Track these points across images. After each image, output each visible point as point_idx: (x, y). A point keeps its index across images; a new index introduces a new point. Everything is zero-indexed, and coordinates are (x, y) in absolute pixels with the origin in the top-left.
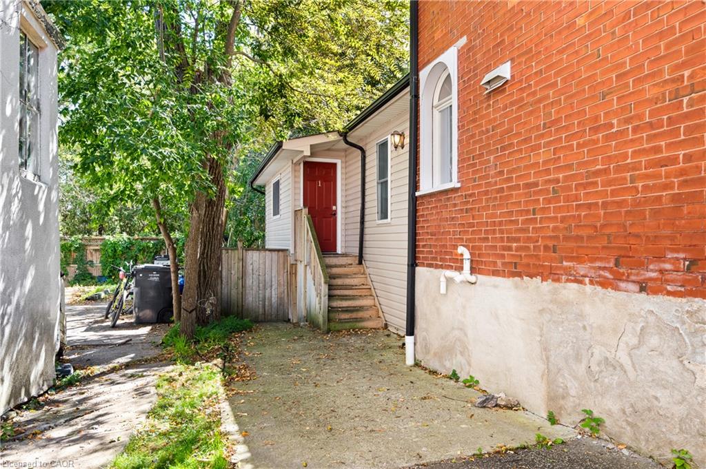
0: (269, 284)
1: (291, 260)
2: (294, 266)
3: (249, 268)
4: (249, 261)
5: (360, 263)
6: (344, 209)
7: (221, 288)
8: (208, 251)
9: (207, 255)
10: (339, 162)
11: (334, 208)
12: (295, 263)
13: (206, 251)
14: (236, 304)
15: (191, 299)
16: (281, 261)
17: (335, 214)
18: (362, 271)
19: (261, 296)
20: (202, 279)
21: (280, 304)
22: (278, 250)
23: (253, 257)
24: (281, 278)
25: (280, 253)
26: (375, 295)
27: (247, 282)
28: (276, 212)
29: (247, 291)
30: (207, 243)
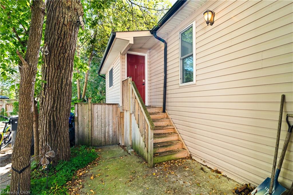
0: (108, 123)
1: (120, 110)
2: (122, 113)
3: (96, 115)
4: (95, 111)
5: (164, 111)
6: (149, 82)
7: (78, 127)
8: (57, 105)
9: (56, 108)
10: (146, 55)
11: (144, 81)
12: (122, 111)
13: (55, 105)
14: (87, 137)
15: (21, 157)
16: (115, 110)
17: (144, 84)
18: (166, 117)
19: (103, 131)
20: (52, 127)
21: (114, 135)
22: (113, 104)
23: (98, 108)
24: (115, 120)
25: (114, 106)
26: (178, 133)
27: (94, 123)
28: (111, 84)
29: (95, 129)
30: (56, 99)
